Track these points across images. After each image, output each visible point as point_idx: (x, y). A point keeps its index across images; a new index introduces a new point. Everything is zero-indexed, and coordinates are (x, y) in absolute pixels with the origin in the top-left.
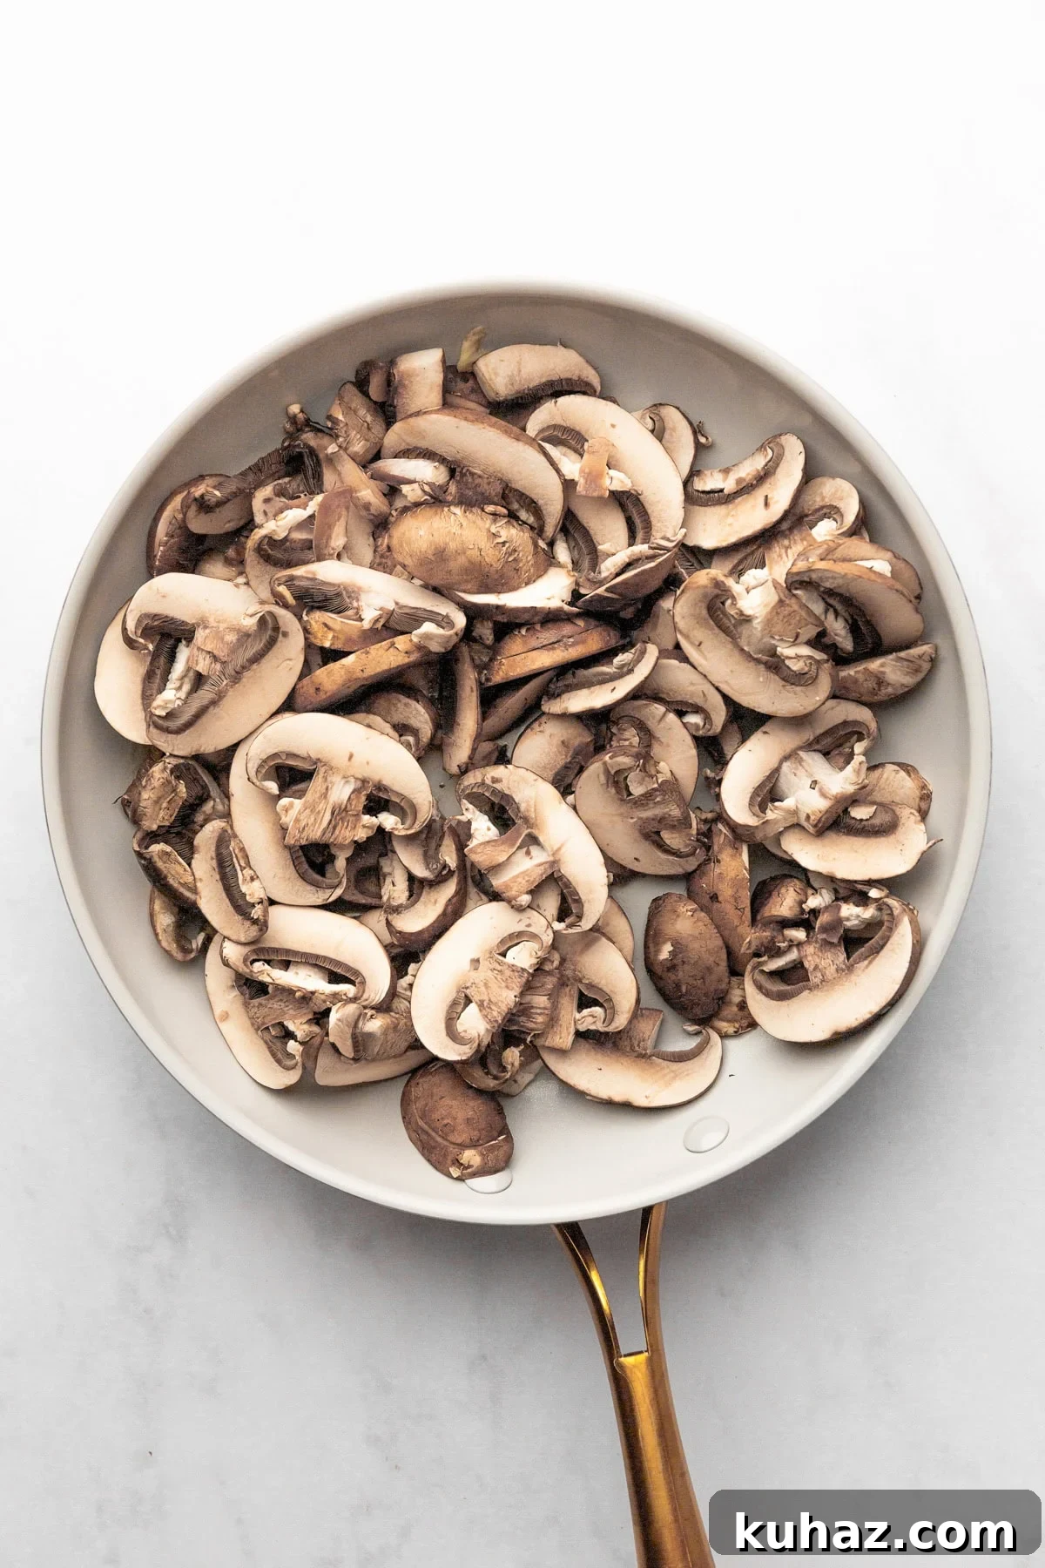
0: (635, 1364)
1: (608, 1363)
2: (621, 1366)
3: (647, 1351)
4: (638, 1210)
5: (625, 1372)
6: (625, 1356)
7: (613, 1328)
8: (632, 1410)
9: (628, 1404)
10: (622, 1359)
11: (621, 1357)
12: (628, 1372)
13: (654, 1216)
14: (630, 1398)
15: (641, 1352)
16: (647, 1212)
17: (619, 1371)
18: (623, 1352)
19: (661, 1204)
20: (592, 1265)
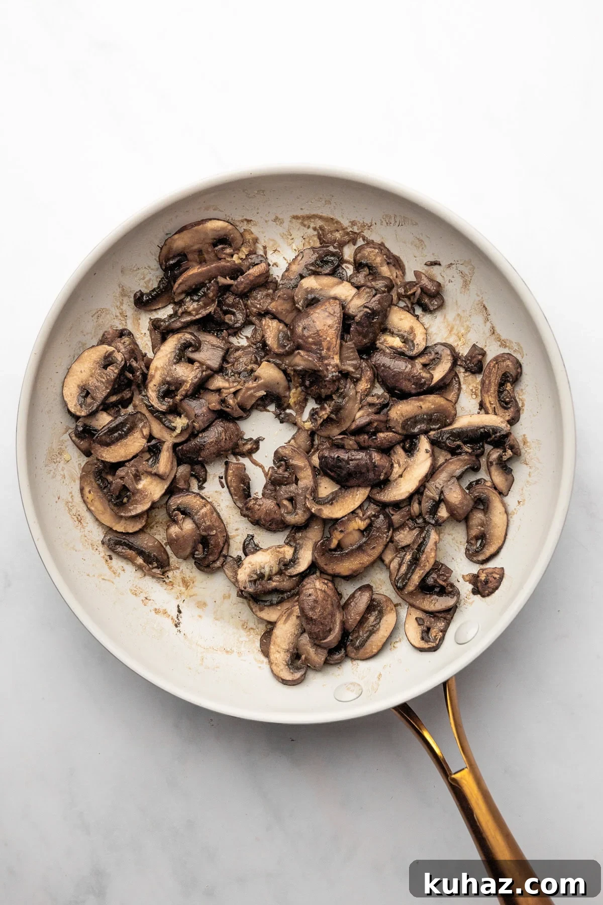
0: (465, 779)
1: (447, 782)
2: (454, 780)
3: (467, 768)
4: (441, 684)
5: (457, 783)
6: (455, 773)
7: (445, 761)
8: (467, 803)
9: (464, 801)
10: (454, 776)
12: (460, 783)
13: (453, 685)
14: (465, 797)
15: (463, 769)
16: (445, 684)
17: (453, 784)
18: (453, 772)
19: (452, 677)
20: (421, 727)
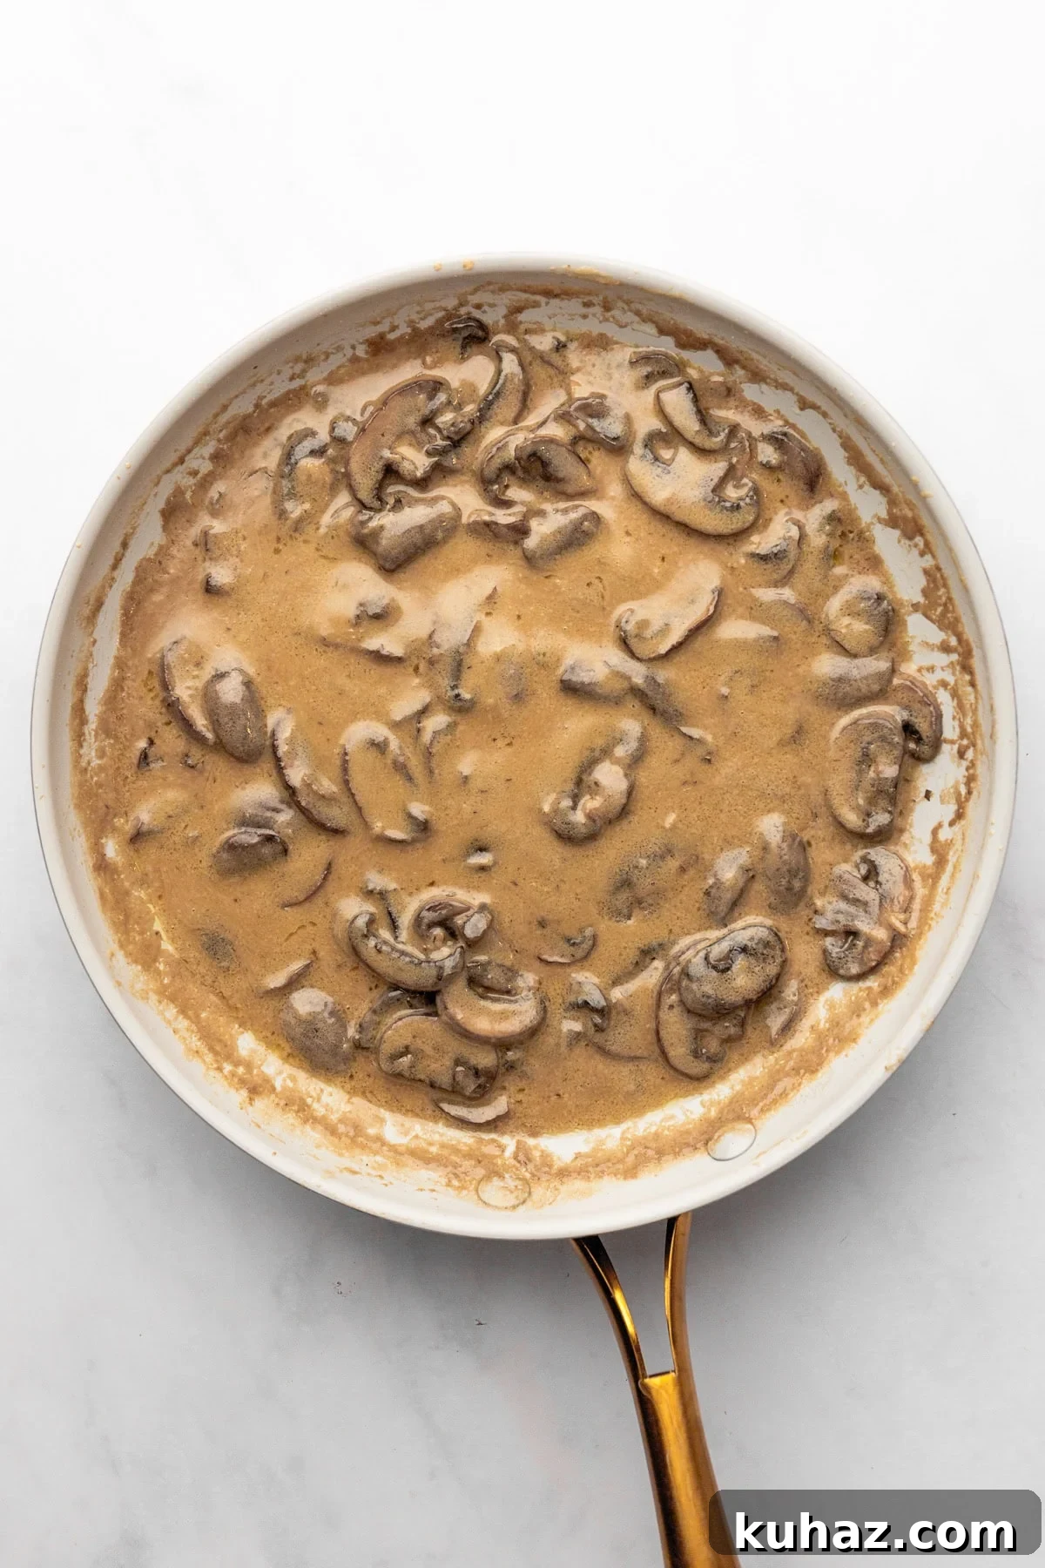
0: (663, 1388)
1: (634, 1386)
2: (646, 1387)
3: (674, 1371)
4: (664, 1220)
5: (650, 1393)
6: (651, 1376)
7: (638, 1350)
8: (660, 1434)
9: (655, 1428)
10: (647, 1381)
11: (646, 1377)
12: (654, 1393)
13: (680, 1226)
14: (657, 1421)
15: (667, 1373)
16: (672, 1222)
17: (644, 1392)
18: (649, 1373)
19: (686, 1214)
20: (615, 1283)
